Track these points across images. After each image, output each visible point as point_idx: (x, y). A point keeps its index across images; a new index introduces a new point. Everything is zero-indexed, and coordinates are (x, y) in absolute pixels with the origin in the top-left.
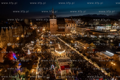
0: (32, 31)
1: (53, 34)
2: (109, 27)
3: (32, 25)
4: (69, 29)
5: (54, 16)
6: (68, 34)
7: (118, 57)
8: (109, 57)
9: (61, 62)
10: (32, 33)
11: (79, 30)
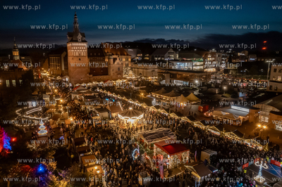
0: (19, 76)
1: (81, 83)
2: (198, 64)
3: (18, 58)
4: (119, 68)
5: (80, 35)
6: (119, 81)
7: (257, 114)
8: (241, 117)
9: (152, 139)
10: (20, 81)
11: (141, 71)
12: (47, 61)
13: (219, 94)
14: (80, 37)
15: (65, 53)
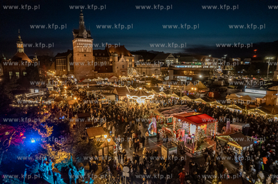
3: (23, 51)
4: (123, 66)
5: (85, 31)
6: (124, 77)
7: (275, 97)
10: (24, 73)
11: (144, 70)
12: (53, 65)
13: (224, 86)
14: (85, 33)
15: (71, 54)
